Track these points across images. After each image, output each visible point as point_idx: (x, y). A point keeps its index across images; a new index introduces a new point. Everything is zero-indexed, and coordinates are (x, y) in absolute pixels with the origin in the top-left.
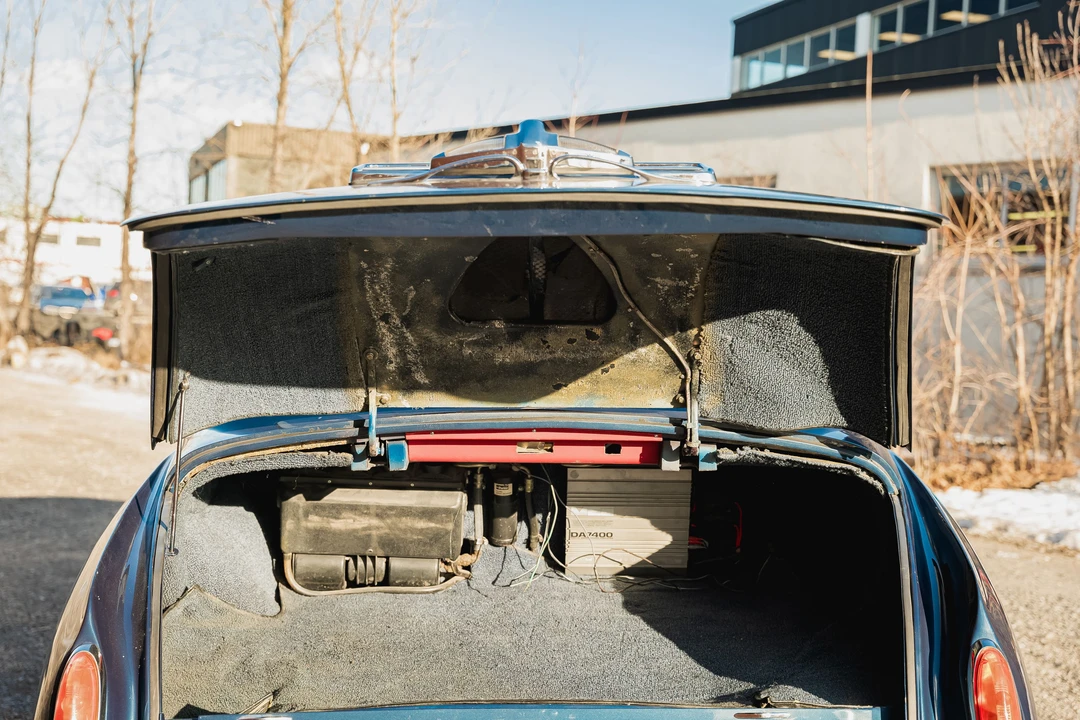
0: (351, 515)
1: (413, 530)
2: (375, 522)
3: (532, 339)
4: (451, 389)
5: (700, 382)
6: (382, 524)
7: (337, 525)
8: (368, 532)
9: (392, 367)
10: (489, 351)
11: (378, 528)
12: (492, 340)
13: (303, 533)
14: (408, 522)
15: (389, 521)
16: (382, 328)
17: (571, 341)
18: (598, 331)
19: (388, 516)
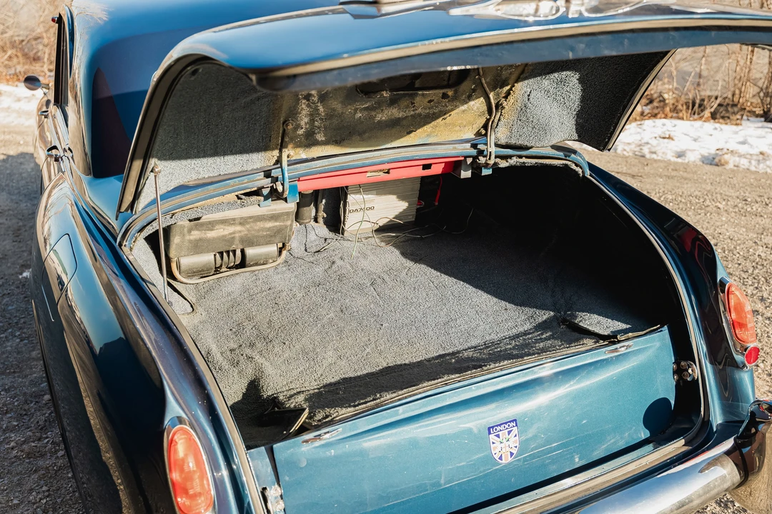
0: (222, 226)
1: (263, 229)
2: (238, 228)
3: (405, 102)
4: (338, 142)
5: (499, 120)
6: (243, 229)
7: (211, 234)
8: (232, 236)
9: (301, 132)
10: (373, 113)
11: (240, 232)
12: (378, 106)
13: (186, 244)
14: (260, 225)
15: (248, 226)
16: (303, 105)
17: (430, 102)
18: (450, 93)
19: (248, 223)
